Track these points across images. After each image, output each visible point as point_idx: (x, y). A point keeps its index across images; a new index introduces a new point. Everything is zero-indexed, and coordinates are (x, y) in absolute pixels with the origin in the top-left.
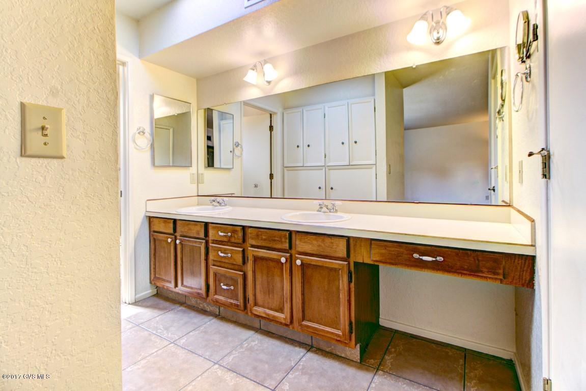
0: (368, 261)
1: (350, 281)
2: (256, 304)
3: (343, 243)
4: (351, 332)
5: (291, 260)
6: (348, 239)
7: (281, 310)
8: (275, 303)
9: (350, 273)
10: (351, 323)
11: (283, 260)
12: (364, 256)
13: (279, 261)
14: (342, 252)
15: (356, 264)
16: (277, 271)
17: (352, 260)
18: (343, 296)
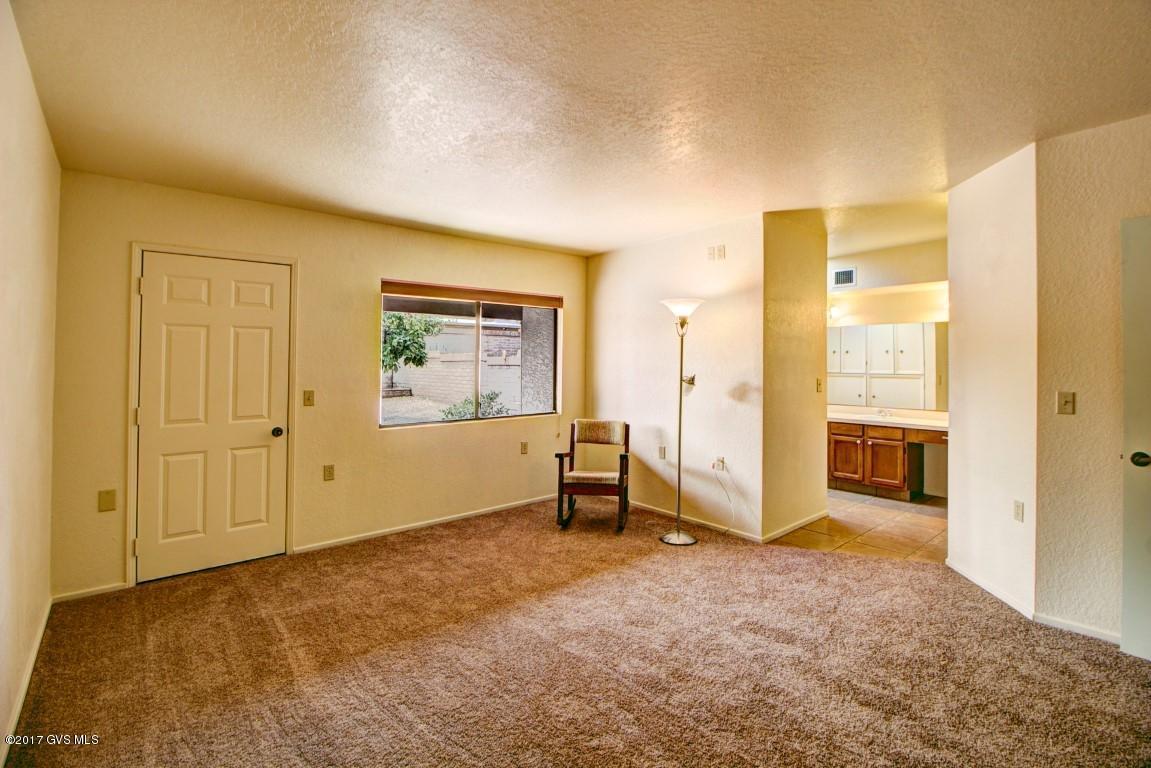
0: (916, 441)
1: (904, 453)
2: (836, 470)
3: (901, 432)
4: (904, 481)
5: (864, 443)
6: (904, 429)
7: (856, 473)
8: (852, 468)
9: (904, 449)
10: (905, 477)
11: (859, 442)
12: (913, 439)
13: (856, 443)
14: (900, 436)
15: (908, 443)
16: (853, 449)
17: (906, 441)
18: (900, 462)
